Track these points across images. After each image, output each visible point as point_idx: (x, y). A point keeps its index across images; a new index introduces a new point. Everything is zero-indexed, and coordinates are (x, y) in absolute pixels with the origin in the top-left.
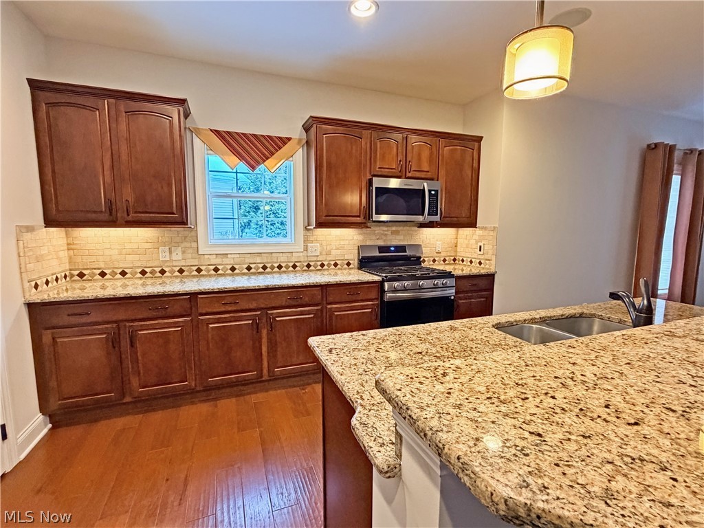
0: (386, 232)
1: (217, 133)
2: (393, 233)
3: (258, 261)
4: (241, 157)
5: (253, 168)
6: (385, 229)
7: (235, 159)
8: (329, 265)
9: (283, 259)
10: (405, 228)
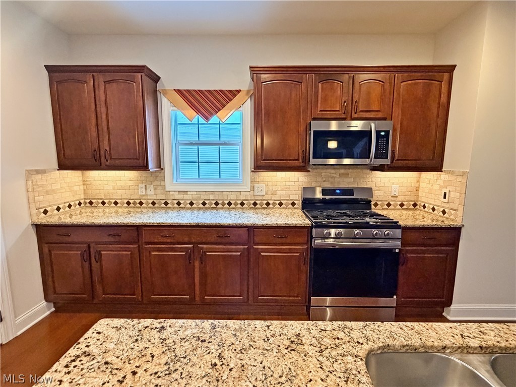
0: (334, 175)
1: (179, 92)
2: (341, 175)
3: (211, 198)
4: (198, 111)
5: (207, 119)
6: (333, 171)
7: (192, 112)
8: (274, 204)
9: (232, 197)
10: (355, 171)
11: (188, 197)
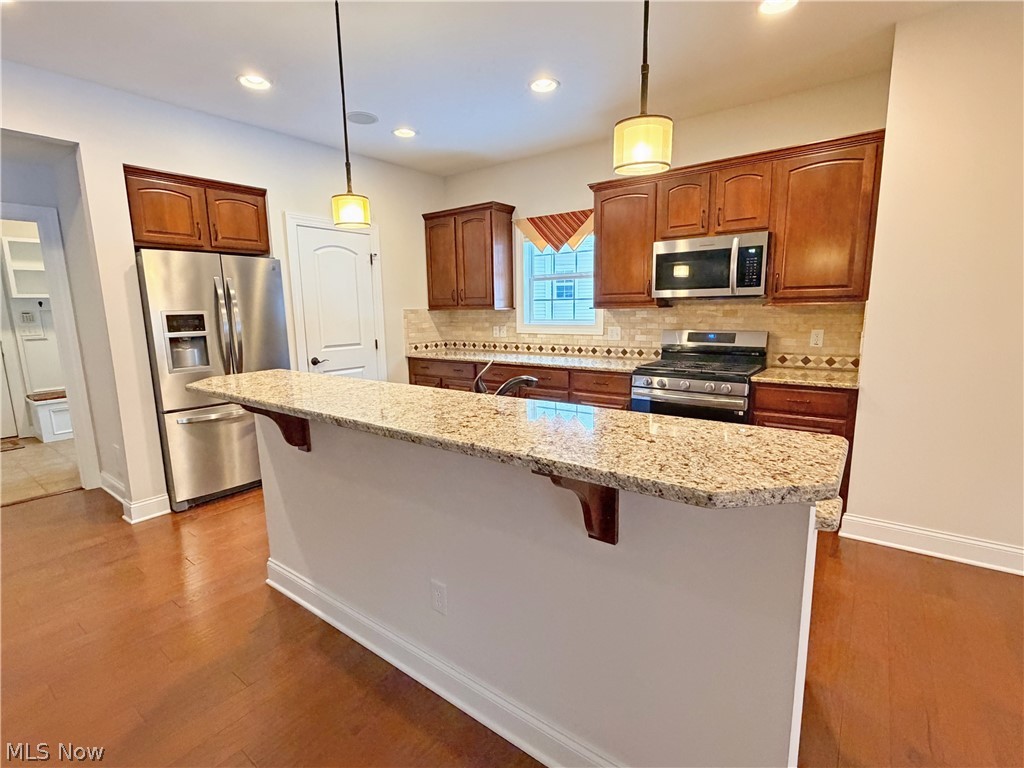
0: (714, 313)
1: (532, 220)
2: (726, 314)
3: (561, 343)
4: (549, 240)
5: (557, 248)
6: (713, 308)
7: (543, 242)
8: (632, 352)
9: (583, 343)
10: (747, 306)
11: (538, 341)
